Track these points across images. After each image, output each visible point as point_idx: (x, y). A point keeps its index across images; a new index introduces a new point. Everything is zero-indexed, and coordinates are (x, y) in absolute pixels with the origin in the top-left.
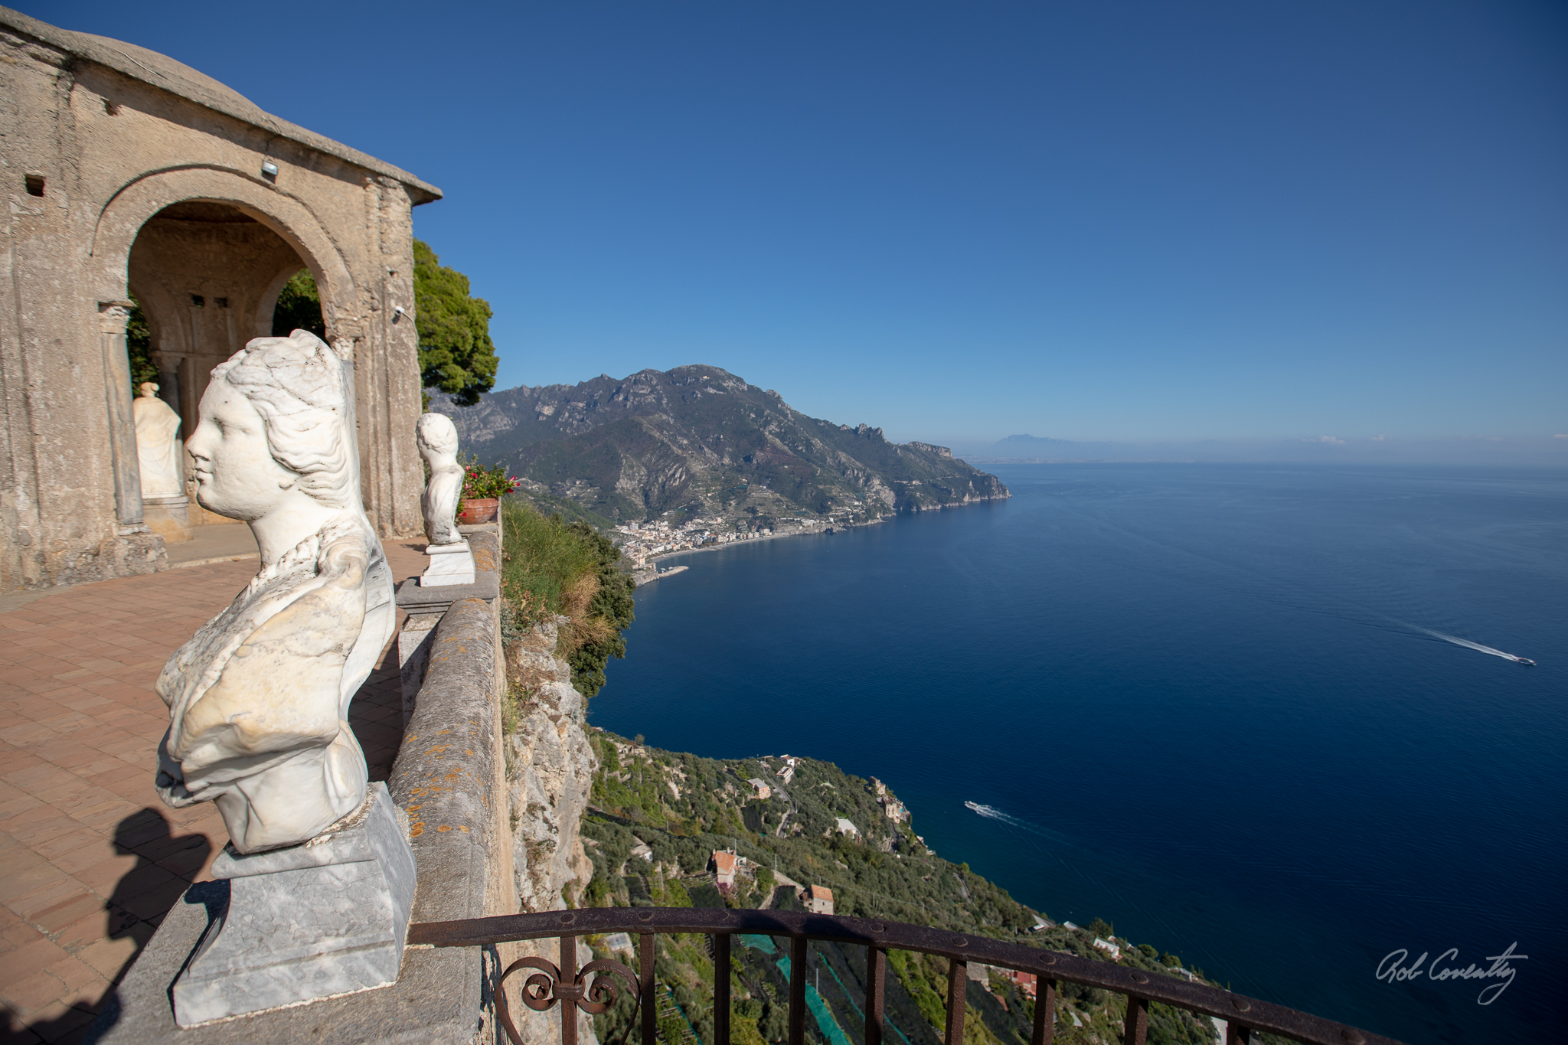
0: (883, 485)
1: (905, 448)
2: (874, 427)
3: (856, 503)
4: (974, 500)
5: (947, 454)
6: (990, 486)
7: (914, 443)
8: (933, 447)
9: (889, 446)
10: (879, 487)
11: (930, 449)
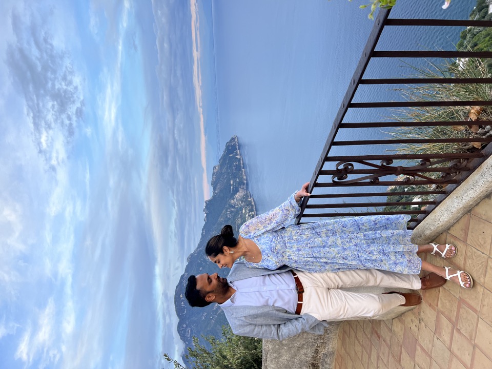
0: (234, 199)
1: (214, 189)
2: (205, 205)
3: (244, 211)
4: (239, 153)
5: (217, 168)
6: (232, 146)
7: (212, 184)
8: (213, 175)
9: (214, 197)
10: (235, 200)
11: (215, 176)
